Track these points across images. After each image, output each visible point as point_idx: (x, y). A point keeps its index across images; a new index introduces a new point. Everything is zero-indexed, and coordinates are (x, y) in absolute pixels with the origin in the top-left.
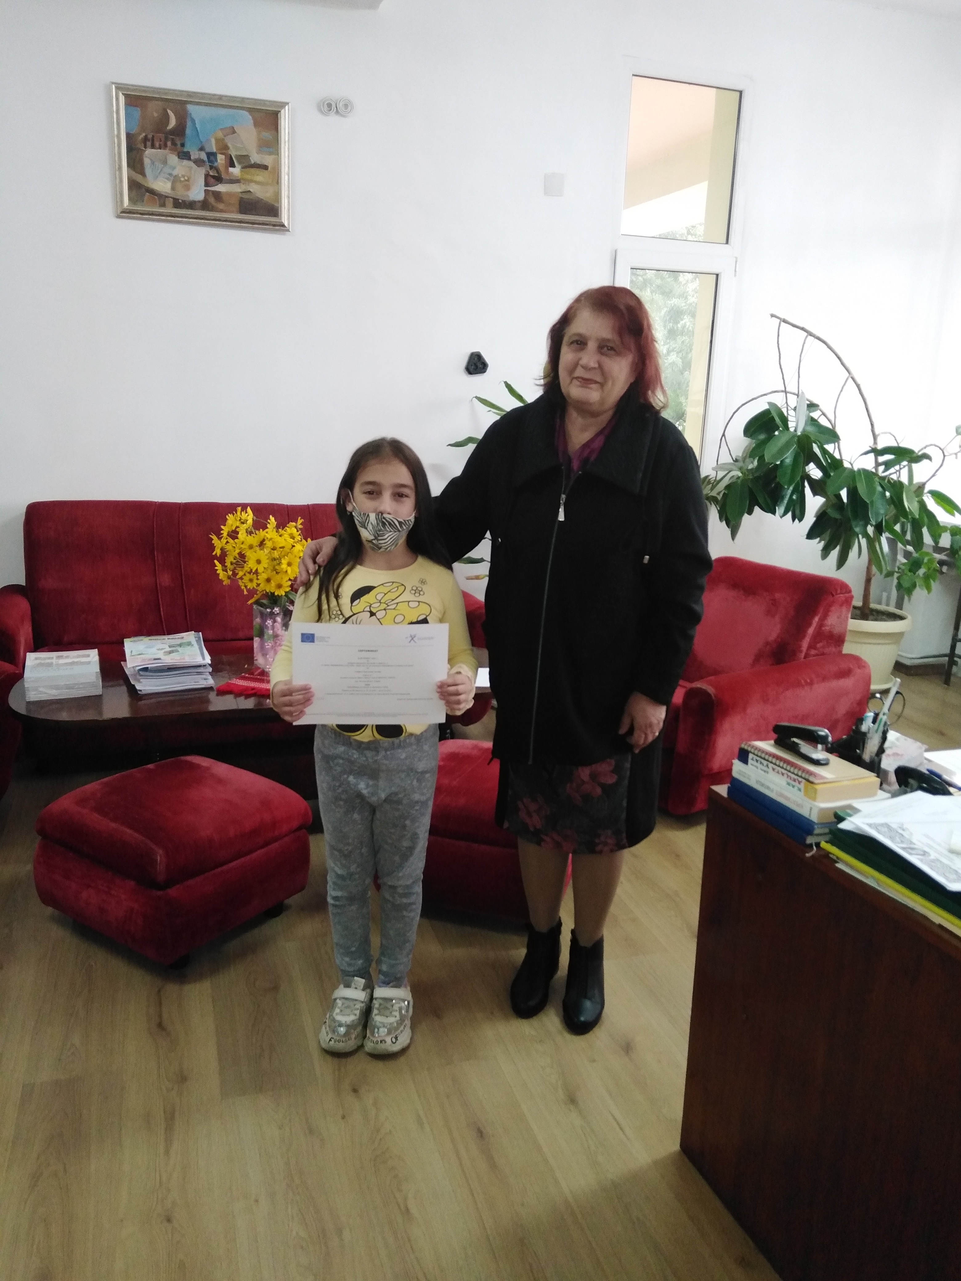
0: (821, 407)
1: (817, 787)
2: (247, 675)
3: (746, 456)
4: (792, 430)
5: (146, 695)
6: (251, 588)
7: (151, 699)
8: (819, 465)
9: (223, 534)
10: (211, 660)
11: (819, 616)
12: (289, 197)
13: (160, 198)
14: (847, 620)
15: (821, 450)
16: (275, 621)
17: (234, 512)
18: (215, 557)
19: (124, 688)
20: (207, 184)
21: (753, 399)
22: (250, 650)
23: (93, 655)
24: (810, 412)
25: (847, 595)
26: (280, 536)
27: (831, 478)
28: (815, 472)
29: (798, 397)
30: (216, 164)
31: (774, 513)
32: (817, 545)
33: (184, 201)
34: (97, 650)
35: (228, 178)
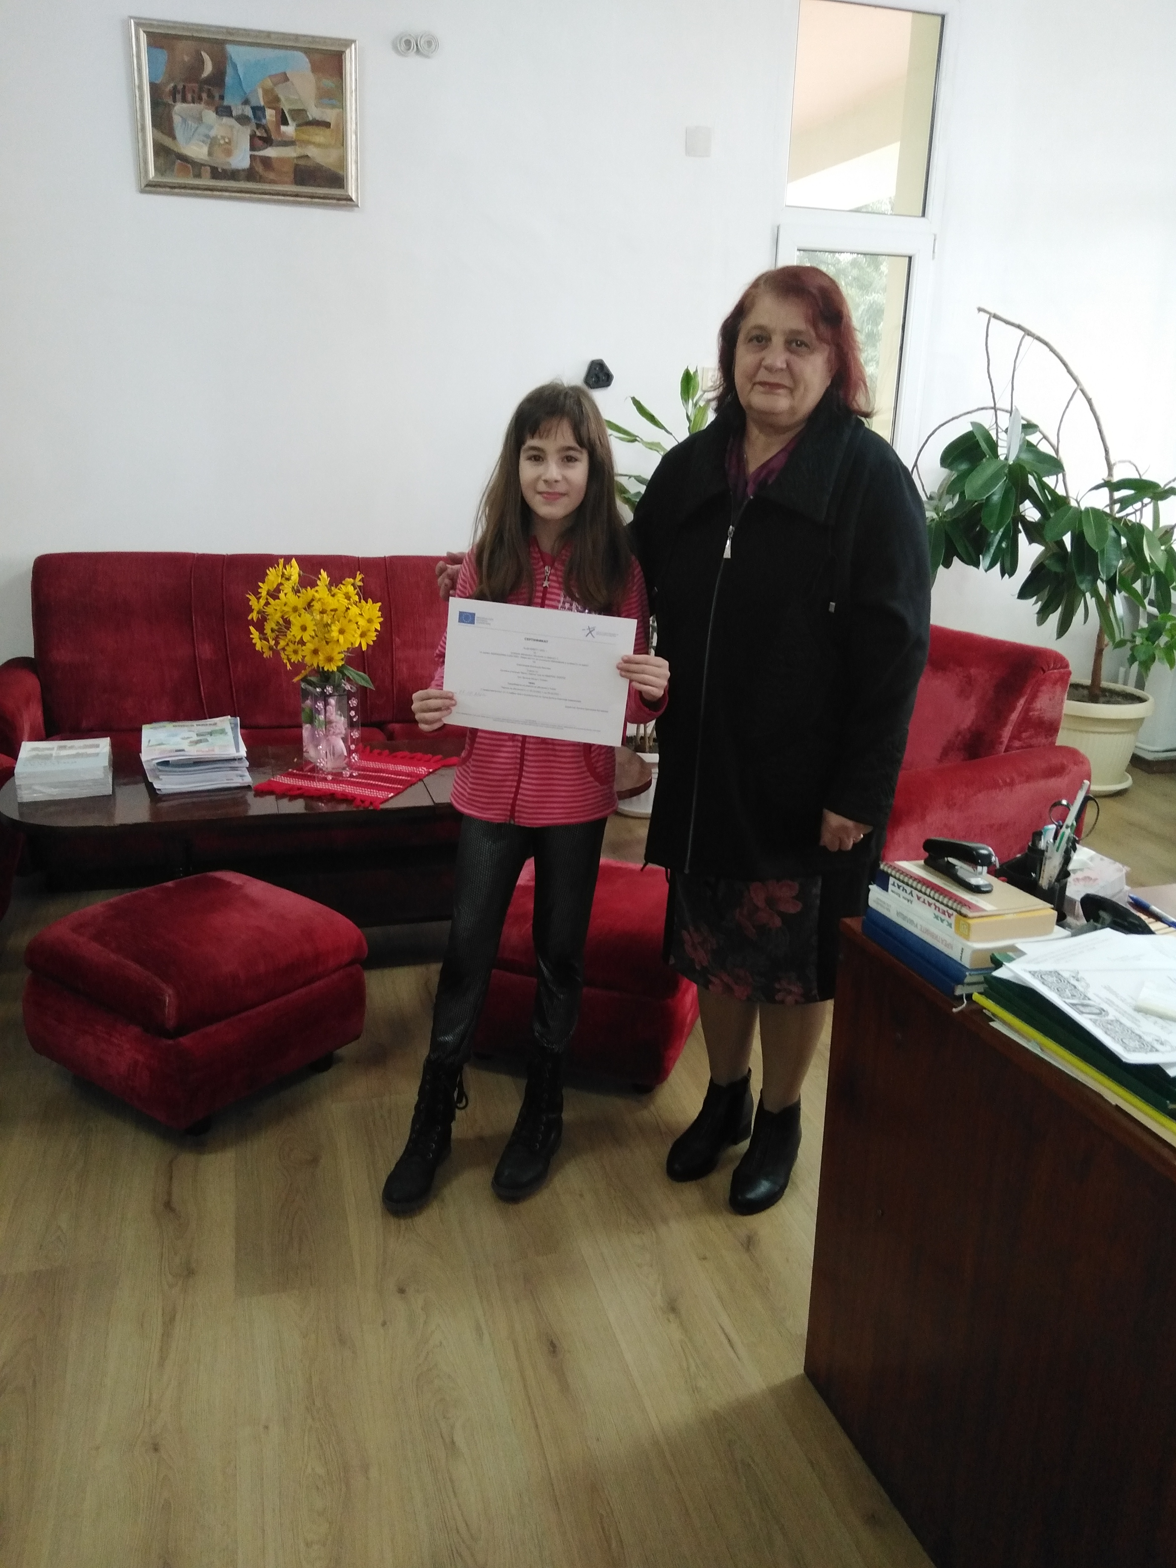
0: (1041, 427)
1: (970, 921)
2: (295, 771)
3: (942, 492)
4: (1002, 458)
5: (164, 795)
6: (296, 662)
7: (174, 799)
8: (1037, 504)
9: (261, 593)
10: (247, 753)
11: (1026, 697)
12: (357, 163)
13: (193, 166)
14: (1062, 701)
15: (1039, 484)
16: (326, 704)
17: (276, 566)
18: (252, 622)
19: (142, 786)
20: (253, 148)
21: (953, 419)
22: (298, 740)
23: (104, 745)
24: (1026, 435)
25: (1062, 670)
26: (333, 596)
27: (1051, 520)
28: (1031, 513)
29: (1011, 415)
30: (264, 122)
31: (977, 564)
32: (1032, 606)
33: (224, 171)
34: (109, 738)
35: (279, 139)
